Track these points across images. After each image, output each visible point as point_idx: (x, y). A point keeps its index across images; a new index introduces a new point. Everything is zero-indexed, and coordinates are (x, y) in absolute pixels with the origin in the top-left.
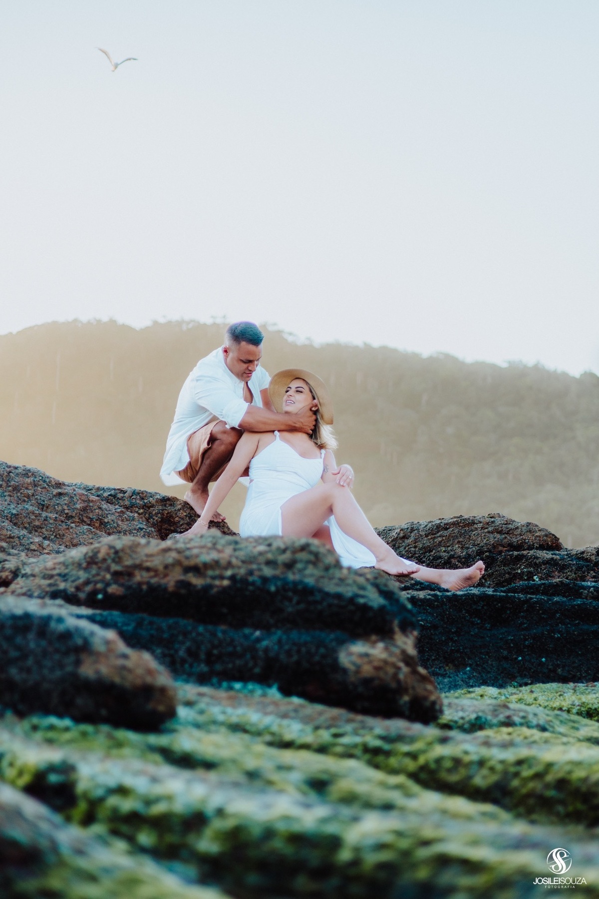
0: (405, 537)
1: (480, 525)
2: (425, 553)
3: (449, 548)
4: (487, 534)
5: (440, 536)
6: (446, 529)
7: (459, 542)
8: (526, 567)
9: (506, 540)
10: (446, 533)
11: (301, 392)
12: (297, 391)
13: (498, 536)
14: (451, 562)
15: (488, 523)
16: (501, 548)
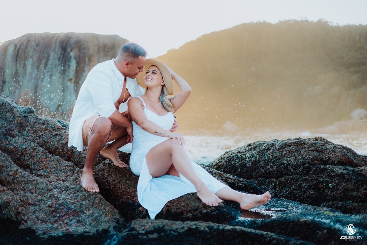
0: (269, 149)
1: (307, 145)
2: (276, 160)
3: (289, 159)
4: (310, 151)
5: (285, 151)
6: (290, 146)
7: (294, 155)
8: (326, 177)
9: (319, 157)
10: (288, 149)
11: (155, 73)
12: (153, 73)
13: (316, 153)
14: (288, 168)
15: (312, 145)
16: (316, 162)
